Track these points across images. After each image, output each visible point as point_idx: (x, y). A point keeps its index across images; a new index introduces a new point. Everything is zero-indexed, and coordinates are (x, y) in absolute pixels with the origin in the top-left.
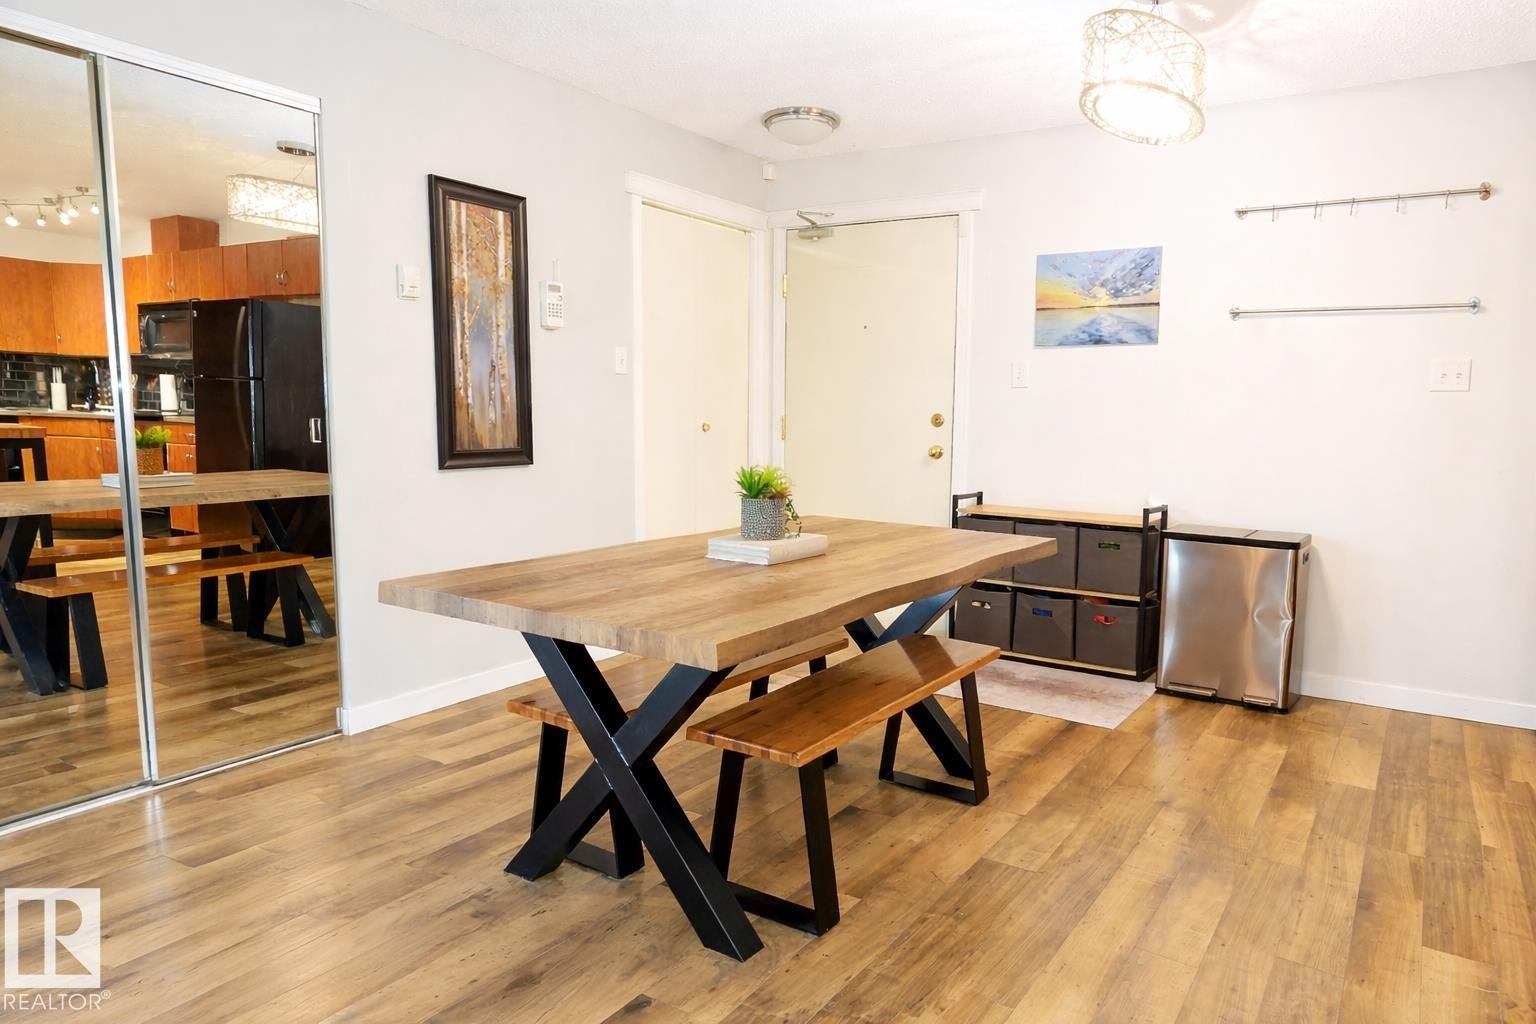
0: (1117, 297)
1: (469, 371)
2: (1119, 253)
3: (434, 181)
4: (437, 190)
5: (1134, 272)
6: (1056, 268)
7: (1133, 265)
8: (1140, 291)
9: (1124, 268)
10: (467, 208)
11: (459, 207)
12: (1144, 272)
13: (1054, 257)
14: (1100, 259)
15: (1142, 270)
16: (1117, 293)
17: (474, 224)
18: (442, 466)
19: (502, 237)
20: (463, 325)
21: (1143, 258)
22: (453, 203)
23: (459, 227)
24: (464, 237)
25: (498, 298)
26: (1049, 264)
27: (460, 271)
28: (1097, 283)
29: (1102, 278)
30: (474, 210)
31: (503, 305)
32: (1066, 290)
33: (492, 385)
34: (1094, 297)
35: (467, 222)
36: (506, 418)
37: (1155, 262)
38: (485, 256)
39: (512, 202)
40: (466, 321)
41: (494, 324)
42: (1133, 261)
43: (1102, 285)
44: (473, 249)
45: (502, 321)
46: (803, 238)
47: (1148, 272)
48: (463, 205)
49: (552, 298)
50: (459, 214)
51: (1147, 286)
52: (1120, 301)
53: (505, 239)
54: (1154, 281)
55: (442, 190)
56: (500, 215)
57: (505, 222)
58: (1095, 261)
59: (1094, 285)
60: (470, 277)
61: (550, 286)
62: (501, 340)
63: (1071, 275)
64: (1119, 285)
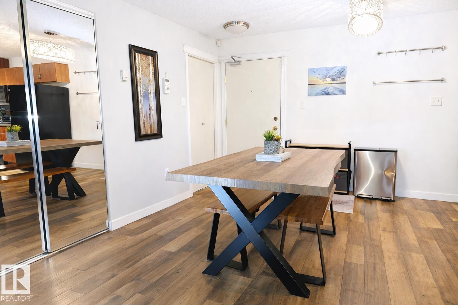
0: (333, 81)
1: (143, 108)
2: (334, 68)
3: (131, 47)
4: (132, 50)
5: (339, 73)
6: (314, 72)
7: (338, 71)
8: (340, 79)
9: (335, 72)
10: (141, 55)
11: (138, 55)
12: (342, 73)
13: (314, 69)
14: (328, 70)
15: (341, 73)
16: (333, 80)
17: (143, 60)
18: (136, 140)
19: (151, 64)
20: (141, 94)
21: (341, 69)
22: (137, 54)
23: (139, 61)
24: (140, 64)
25: (150, 84)
26: (312, 71)
27: (139, 75)
28: (327, 77)
29: (329, 75)
30: (143, 56)
31: (152, 86)
32: (317, 79)
33: (150, 112)
34: (326, 81)
35: (141, 59)
36: (154, 123)
37: (345, 71)
38: (146, 70)
39: (153, 53)
40: (142, 91)
41: (150, 93)
42: (338, 70)
43: (329, 77)
44: (143, 68)
45: (152, 92)
46: (231, 65)
47: (343, 73)
48: (139, 54)
49: (166, 84)
50: (138, 57)
51: (342, 77)
52: (334, 82)
53: (152, 65)
54: (345, 76)
55: (134, 49)
56: (150, 57)
57: (152, 60)
58: (326, 70)
59: (326, 77)
60: (142, 77)
61: (166, 80)
62: (152, 97)
63: (319, 74)
64: (334, 77)
